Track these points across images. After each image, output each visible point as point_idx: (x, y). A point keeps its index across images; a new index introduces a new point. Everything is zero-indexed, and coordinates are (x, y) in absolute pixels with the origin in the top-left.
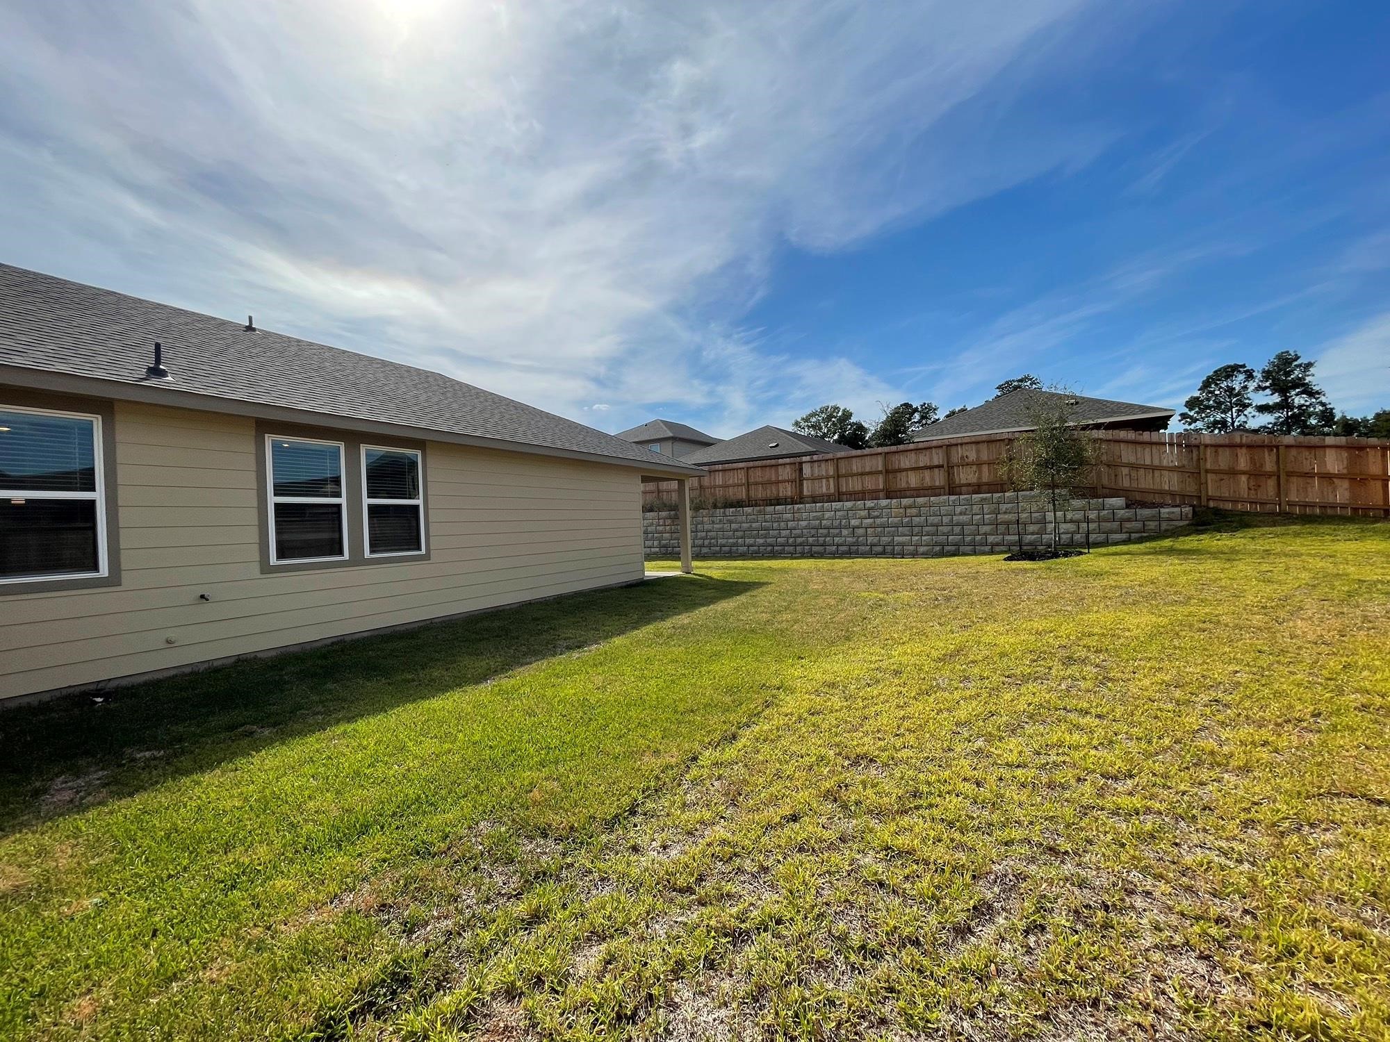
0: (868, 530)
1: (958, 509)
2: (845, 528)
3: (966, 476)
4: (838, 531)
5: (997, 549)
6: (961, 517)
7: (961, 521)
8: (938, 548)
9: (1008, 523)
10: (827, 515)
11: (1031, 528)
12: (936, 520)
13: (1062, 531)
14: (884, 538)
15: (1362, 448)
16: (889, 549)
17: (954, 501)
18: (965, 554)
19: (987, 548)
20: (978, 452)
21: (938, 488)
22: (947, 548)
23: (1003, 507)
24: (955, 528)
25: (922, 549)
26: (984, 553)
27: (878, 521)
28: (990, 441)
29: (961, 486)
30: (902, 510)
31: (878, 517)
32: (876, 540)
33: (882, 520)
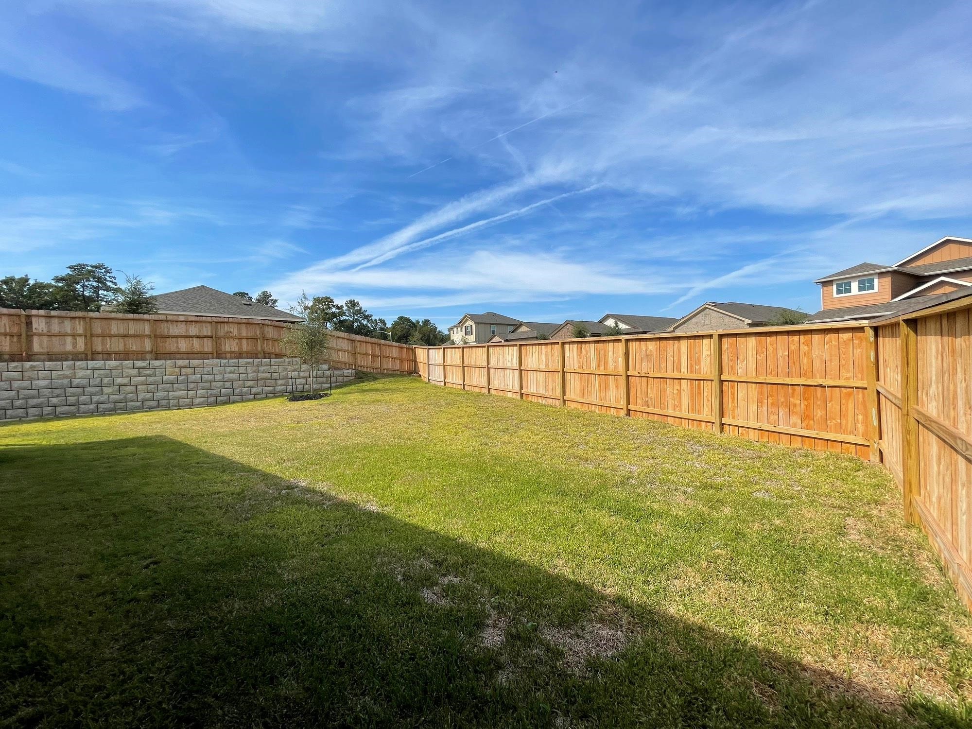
0: (138, 387)
1: (228, 370)
2: (109, 386)
3: (229, 346)
4: (97, 389)
5: (258, 396)
6: (231, 375)
7: (232, 378)
8: (212, 399)
9: (265, 379)
10: (80, 374)
11: (280, 382)
12: (211, 377)
13: (297, 383)
14: (158, 394)
15: (402, 348)
16: (163, 403)
17: (225, 364)
18: (234, 402)
19: (252, 397)
20: (239, 330)
21: (207, 353)
22: (219, 399)
23: (262, 369)
24: (226, 383)
25: (197, 401)
26: (249, 400)
27: (151, 379)
28: (248, 324)
29: (226, 353)
30: (177, 370)
31: (150, 375)
32: (149, 396)
33: (156, 378)
